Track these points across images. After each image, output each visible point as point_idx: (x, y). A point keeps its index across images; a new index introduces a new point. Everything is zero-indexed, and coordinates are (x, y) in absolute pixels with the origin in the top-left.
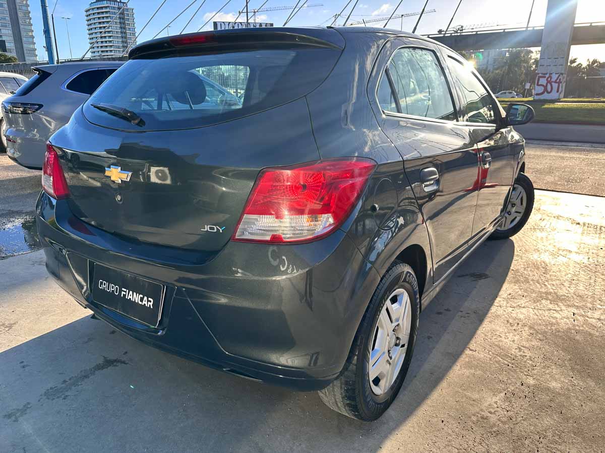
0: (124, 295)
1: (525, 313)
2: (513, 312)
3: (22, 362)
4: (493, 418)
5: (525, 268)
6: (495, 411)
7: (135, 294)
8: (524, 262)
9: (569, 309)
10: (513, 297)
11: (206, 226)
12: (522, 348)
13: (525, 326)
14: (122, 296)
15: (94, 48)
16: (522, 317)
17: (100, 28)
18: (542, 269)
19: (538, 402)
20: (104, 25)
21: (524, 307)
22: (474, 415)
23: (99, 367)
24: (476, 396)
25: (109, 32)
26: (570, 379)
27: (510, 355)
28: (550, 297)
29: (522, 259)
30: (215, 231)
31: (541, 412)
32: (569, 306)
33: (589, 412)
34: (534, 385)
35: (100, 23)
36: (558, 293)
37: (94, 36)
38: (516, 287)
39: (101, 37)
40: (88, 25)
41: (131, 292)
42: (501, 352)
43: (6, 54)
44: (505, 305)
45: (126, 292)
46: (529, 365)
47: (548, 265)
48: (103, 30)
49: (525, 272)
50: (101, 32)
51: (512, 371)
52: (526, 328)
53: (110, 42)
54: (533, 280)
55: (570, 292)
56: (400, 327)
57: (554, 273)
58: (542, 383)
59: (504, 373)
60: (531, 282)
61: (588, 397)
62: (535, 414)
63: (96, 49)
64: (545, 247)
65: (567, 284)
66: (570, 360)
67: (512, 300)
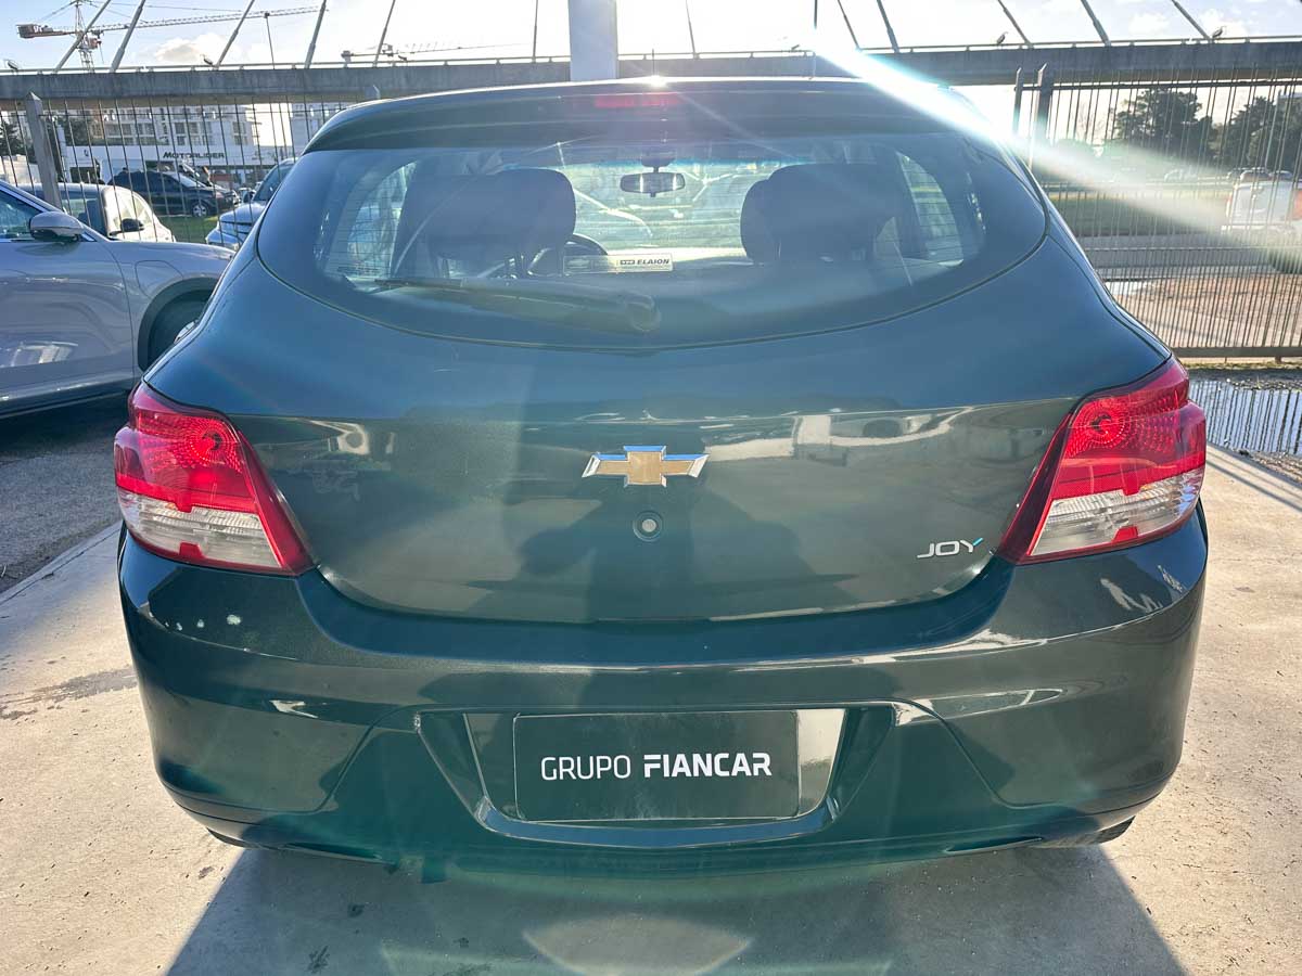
0: (658, 771)
7: (697, 758)
11: (931, 546)
14: (647, 774)
30: (956, 551)
41: (681, 757)
45: (661, 762)
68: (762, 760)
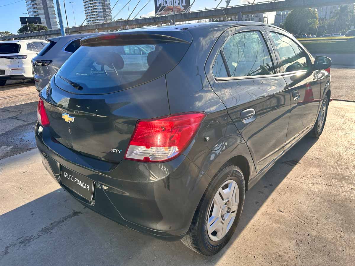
0: (76, 182)
1: (320, 188)
2: (312, 187)
3: (32, 212)
4: (286, 256)
5: (326, 157)
6: (288, 252)
7: (81, 181)
8: (326, 153)
9: (349, 186)
10: (314, 177)
11: (112, 149)
12: (313, 211)
13: (318, 196)
14: (75, 182)
15: (88, 18)
16: (317, 190)
17: (91, 7)
18: (337, 158)
19: (316, 247)
20: (93, 5)
21: (320, 184)
22: (274, 254)
23: (70, 216)
24: (278, 241)
25: (96, 9)
26: (340, 232)
27: (304, 216)
28: (338, 177)
29: (325, 151)
30: (117, 152)
31: (317, 254)
32: (349, 183)
33: (347, 255)
34: (316, 236)
35: (91, 4)
36: (344, 175)
37: (88, 11)
38: (317, 170)
39: (92, 12)
40: (85, 6)
41: (79, 181)
42: (299, 214)
43: (41, 25)
44: (308, 182)
45: (76, 180)
46: (315, 223)
47: (342, 155)
48: (92, 8)
49: (326, 160)
50: (91, 9)
51: (304, 226)
52: (318, 198)
53: (97, 14)
54: (329, 165)
55: (352, 174)
56: (230, 202)
57: (344, 161)
58: (321, 234)
59: (299, 227)
60: (328, 167)
61: (348, 245)
62: (312, 255)
63: (89, 19)
64: (342, 143)
65: (351, 168)
66: (342, 220)
67: (313, 179)
68: (88, 187)
